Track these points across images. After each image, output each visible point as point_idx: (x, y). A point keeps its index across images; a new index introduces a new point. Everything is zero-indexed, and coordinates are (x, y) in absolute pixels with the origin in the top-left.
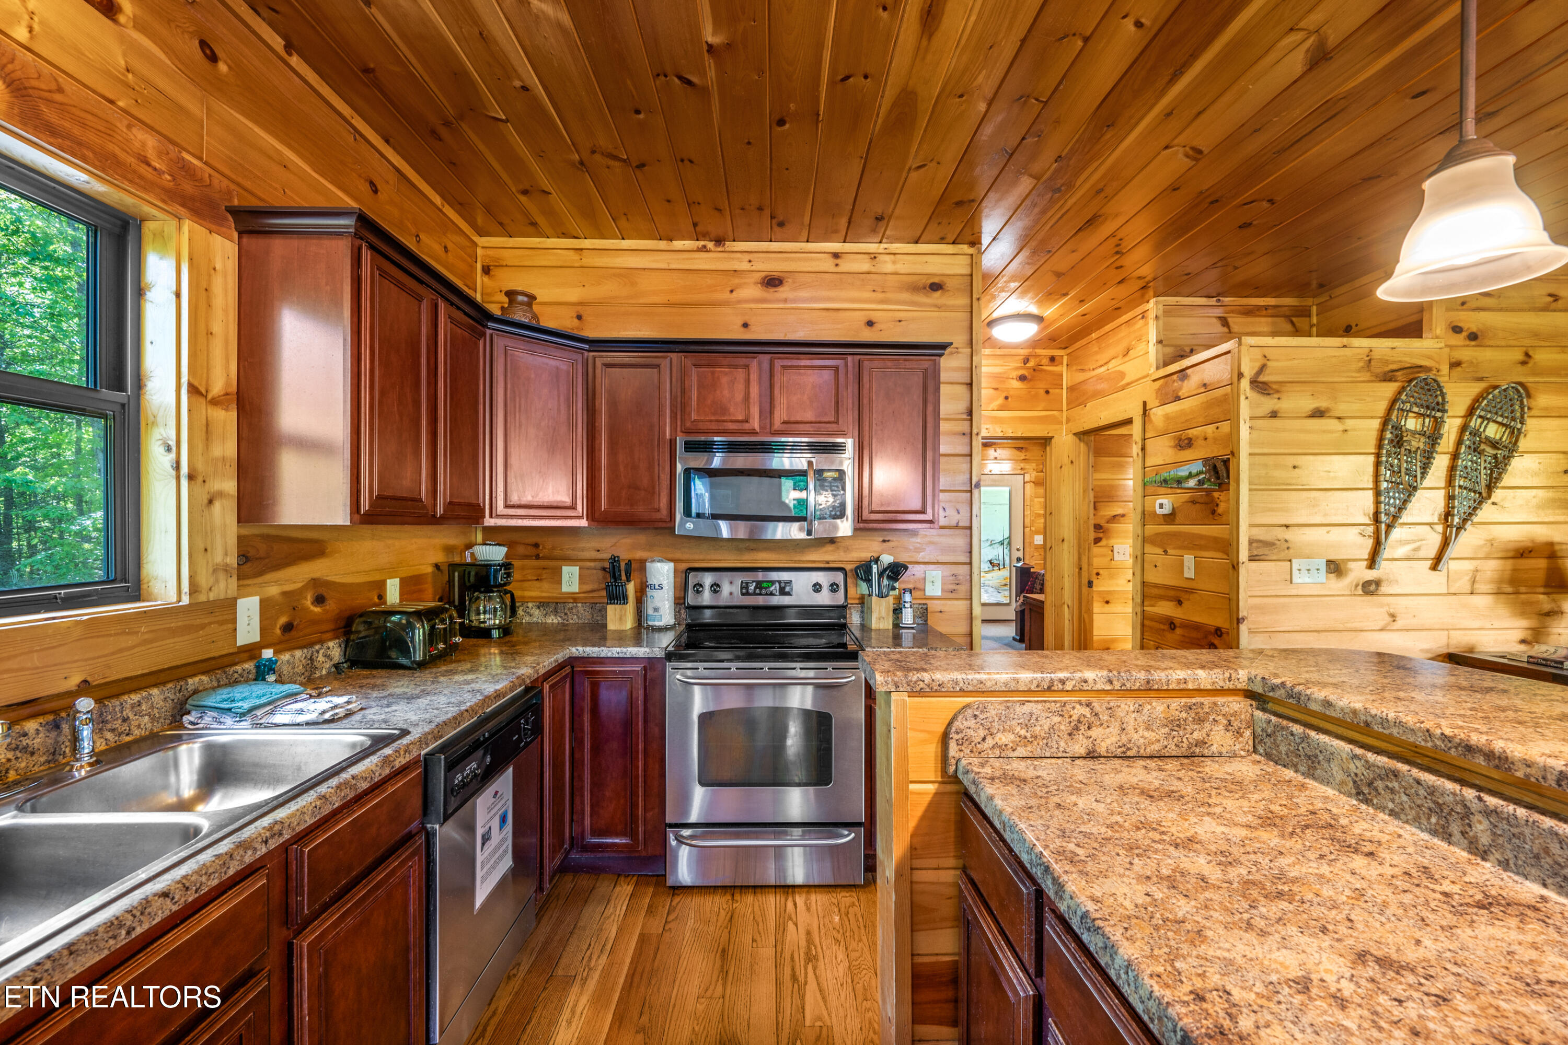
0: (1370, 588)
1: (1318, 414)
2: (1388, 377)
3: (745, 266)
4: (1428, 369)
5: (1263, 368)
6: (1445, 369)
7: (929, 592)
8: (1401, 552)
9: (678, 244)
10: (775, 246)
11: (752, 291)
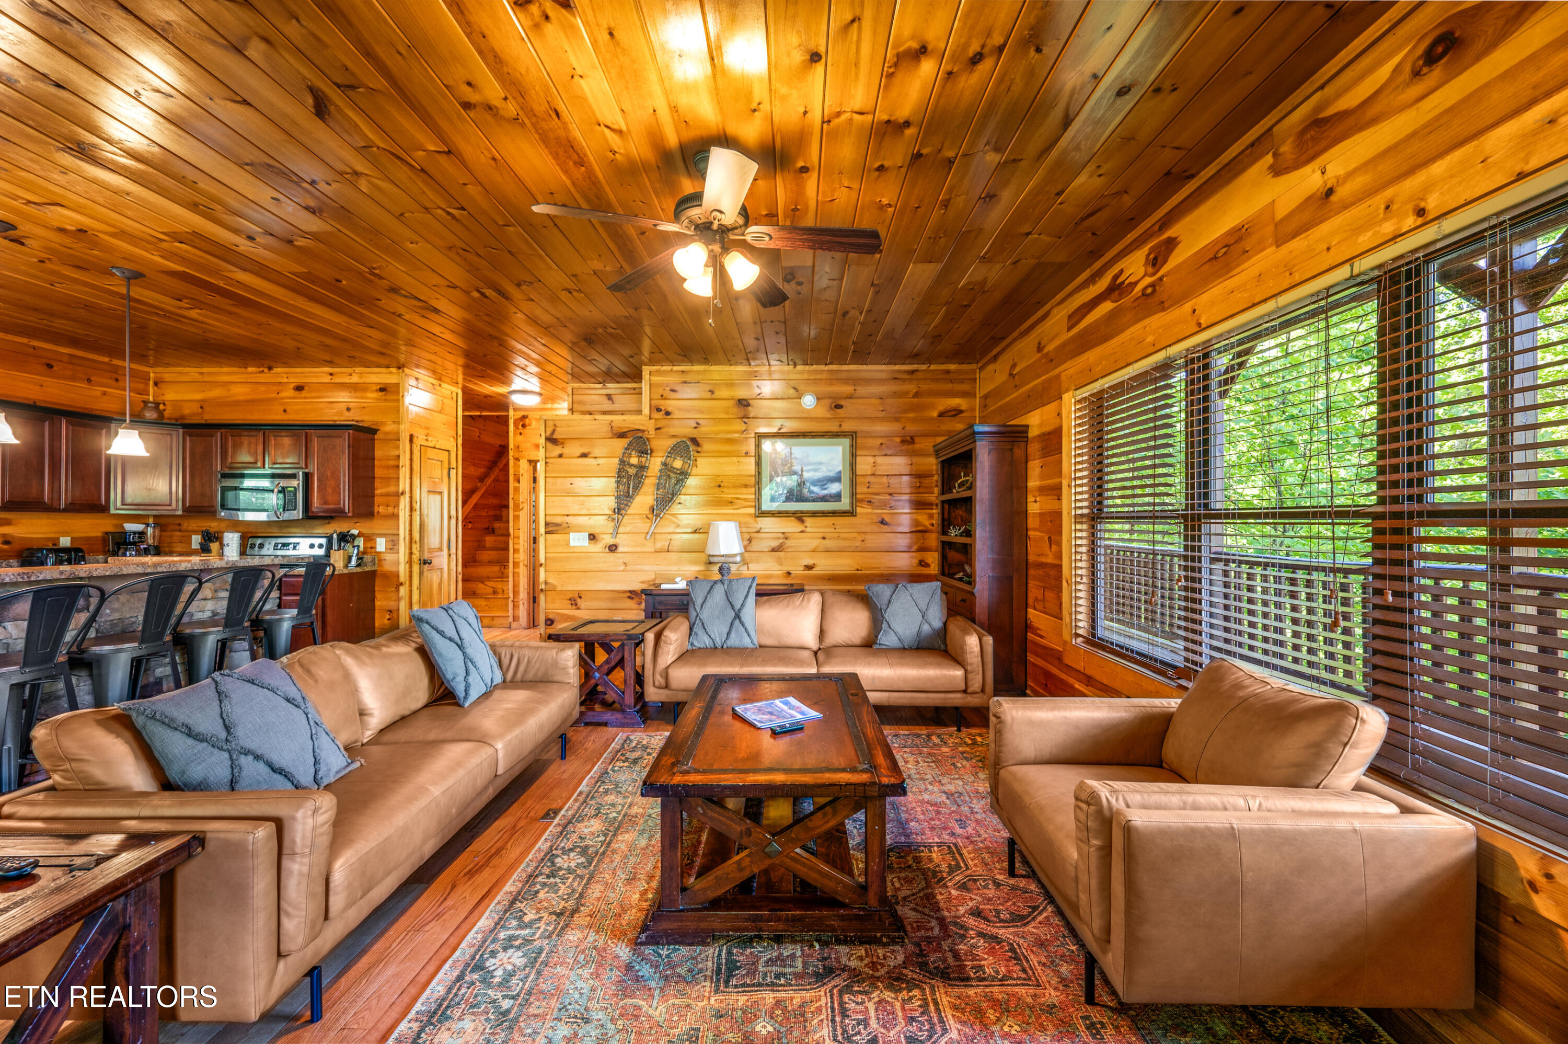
0: (613, 548)
1: (584, 455)
2: (622, 435)
3: (285, 380)
4: (643, 431)
5: (554, 431)
6: (652, 432)
7: (378, 549)
8: (628, 529)
9: (250, 369)
10: (299, 370)
11: (290, 393)
